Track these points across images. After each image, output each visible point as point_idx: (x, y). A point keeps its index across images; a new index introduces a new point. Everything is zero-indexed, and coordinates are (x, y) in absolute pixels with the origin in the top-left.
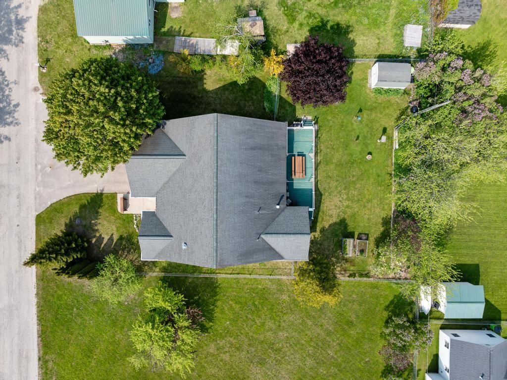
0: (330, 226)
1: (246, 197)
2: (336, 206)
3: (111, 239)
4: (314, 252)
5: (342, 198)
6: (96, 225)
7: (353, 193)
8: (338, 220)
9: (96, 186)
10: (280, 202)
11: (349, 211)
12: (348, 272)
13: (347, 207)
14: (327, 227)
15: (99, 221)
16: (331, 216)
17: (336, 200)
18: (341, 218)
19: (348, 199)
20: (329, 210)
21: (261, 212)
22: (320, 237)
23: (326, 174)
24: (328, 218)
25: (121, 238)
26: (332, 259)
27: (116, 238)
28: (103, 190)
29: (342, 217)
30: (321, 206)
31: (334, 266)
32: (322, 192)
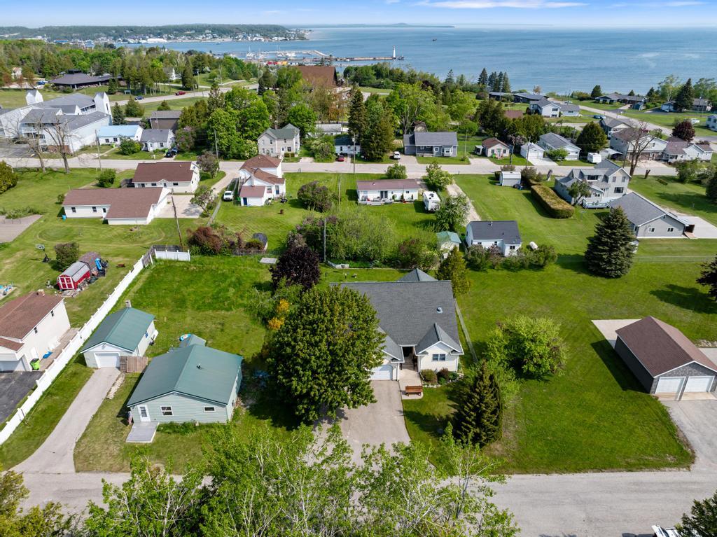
3: (454, 406)
6: (441, 417)
9: (396, 417)
15: (436, 415)
25: (450, 399)
27: (451, 403)
28: (400, 411)
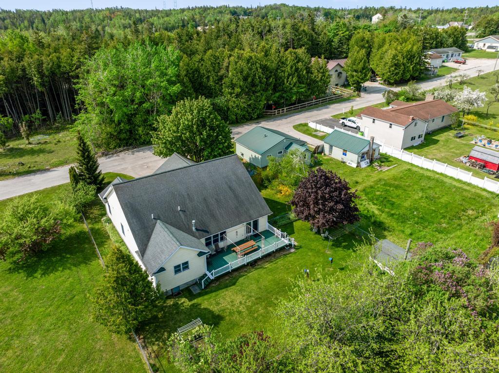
0: (205, 309)
1: (188, 194)
2: (232, 302)
4: (164, 312)
5: (245, 302)
7: (260, 309)
8: (217, 313)
10: (200, 230)
11: (236, 317)
12: (157, 360)
13: (240, 312)
14: (202, 307)
16: (218, 304)
17: (238, 299)
18: (222, 314)
19: (249, 308)
20: (224, 299)
21: (181, 213)
22: (186, 308)
23: (258, 278)
24: (214, 302)
26: (166, 333)
29: (225, 314)
30: (223, 290)
31: (156, 341)
32: (237, 284)
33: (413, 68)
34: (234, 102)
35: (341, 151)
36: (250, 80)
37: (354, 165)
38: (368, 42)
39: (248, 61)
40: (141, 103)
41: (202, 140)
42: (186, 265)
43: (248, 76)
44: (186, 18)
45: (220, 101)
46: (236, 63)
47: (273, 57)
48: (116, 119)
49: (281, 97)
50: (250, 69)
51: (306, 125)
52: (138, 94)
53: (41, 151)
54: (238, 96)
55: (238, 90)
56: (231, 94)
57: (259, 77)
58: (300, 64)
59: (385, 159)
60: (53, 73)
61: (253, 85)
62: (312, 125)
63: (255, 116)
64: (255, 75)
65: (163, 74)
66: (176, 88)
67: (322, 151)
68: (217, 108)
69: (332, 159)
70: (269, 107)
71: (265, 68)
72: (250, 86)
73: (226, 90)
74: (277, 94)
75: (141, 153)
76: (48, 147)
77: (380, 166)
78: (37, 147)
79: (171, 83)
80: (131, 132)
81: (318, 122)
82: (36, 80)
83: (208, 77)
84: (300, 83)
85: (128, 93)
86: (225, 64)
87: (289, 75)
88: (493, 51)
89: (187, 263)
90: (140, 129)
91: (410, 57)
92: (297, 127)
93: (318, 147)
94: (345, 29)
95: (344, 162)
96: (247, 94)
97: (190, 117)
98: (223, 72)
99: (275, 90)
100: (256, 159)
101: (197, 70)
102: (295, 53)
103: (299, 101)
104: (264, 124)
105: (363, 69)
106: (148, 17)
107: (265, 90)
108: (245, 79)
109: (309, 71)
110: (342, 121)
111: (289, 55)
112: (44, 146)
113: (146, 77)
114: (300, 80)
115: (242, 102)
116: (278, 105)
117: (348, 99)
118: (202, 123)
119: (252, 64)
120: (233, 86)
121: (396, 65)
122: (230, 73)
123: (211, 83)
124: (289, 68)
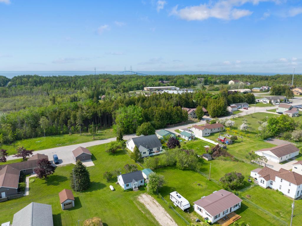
1: (146, 141)
10: (148, 147)
21: (144, 144)
33: (221, 112)
34: (157, 123)
35: (184, 136)
36: (162, 116)
37: (187, 140)
38: (206, 102)
39: (162, 111)
40: (131, 123)
41: (148, 131)
42: (145, 153)
43: (161, 115)
44: (139, 83)
45: (153, 122)
46: (158, 111)
47: (169, 109)
48: (125, 126)
49: (172, 121)
50: (162, 113)
51: (178, 130)
52: (131, 120)
53: (102, 135)
54: (158, 121)
55: (158, 119)
56: (156, 120)
57: (165, 116)
58: (178, 111)
59: (196, 139)
60: (104, 113)
61: (163, 118)
62: (180, 130)
63: (163, 127)
64: (163, 115)
65: (138, 115)
66: (141, 119)
67: (180, 136)
68: (152, 124)
69: (182, 139)
70: (168, 124)
71: (166, 113)
72: (162, 118)
73: (155, 119)
74: (170, 121)
75: (130, 136)
76: (103, 134)
77: (194, 140)
78: (100, 134)
79: (140, 117)
80: (128, 130)
81: (182, 129)
82: (100, 115)
83: (150, 115)
84: (178, 117)
85: (128, 120)
86: (155, 112)
87: (174, 115)
88: (266, 103)
89: (145, 152)
90: (130, 129)
91: (220, 108)
92: (175, 131)
93: (179, 135)
94: (202, 95)
95: (185, 139)
96: (161, 120)
97: (146, 126)
98: (154, 114)
99: (170, 119)
100: (161, 138)
101: (146, 113)
102: (177, 108)
103: (179, 123)
104: (166, 129)
105: (201, 112)
106: (121, 81)
107: (167, 119)
108: (160, 116)
109: (181, 113)
110: (189, 129)
111: (175, 109)
112: (102, 134)
113: (133, 116)
114: (178, 116)
115: (159, 123)
116: (171, 124)
117: (195, 122)
118: (149, 128)
119: (163, 112)
120: (157, 118)
121: (214, 111)
122: (156, 114)
123: (150, 117)
124: (174, 113)
